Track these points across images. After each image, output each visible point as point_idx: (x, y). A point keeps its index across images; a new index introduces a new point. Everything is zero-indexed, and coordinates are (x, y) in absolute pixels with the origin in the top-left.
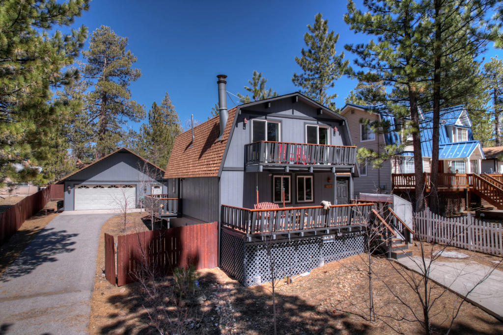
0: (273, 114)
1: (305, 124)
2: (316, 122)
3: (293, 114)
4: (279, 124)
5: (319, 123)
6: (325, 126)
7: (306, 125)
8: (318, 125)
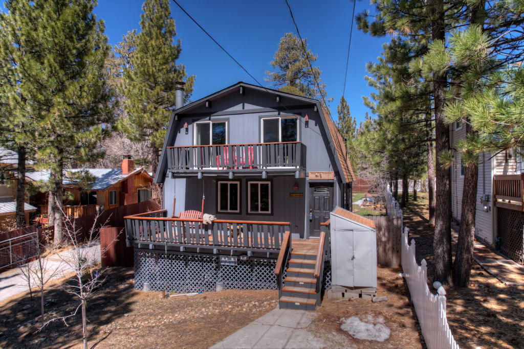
0: (219, 113)
1: (260, 118)
2: (277, 113)
3: (243, 108)
4: (227, 123)
5: (281, 113)
6: (290, 116)
7: (262, 120)
8: (280, 118)
